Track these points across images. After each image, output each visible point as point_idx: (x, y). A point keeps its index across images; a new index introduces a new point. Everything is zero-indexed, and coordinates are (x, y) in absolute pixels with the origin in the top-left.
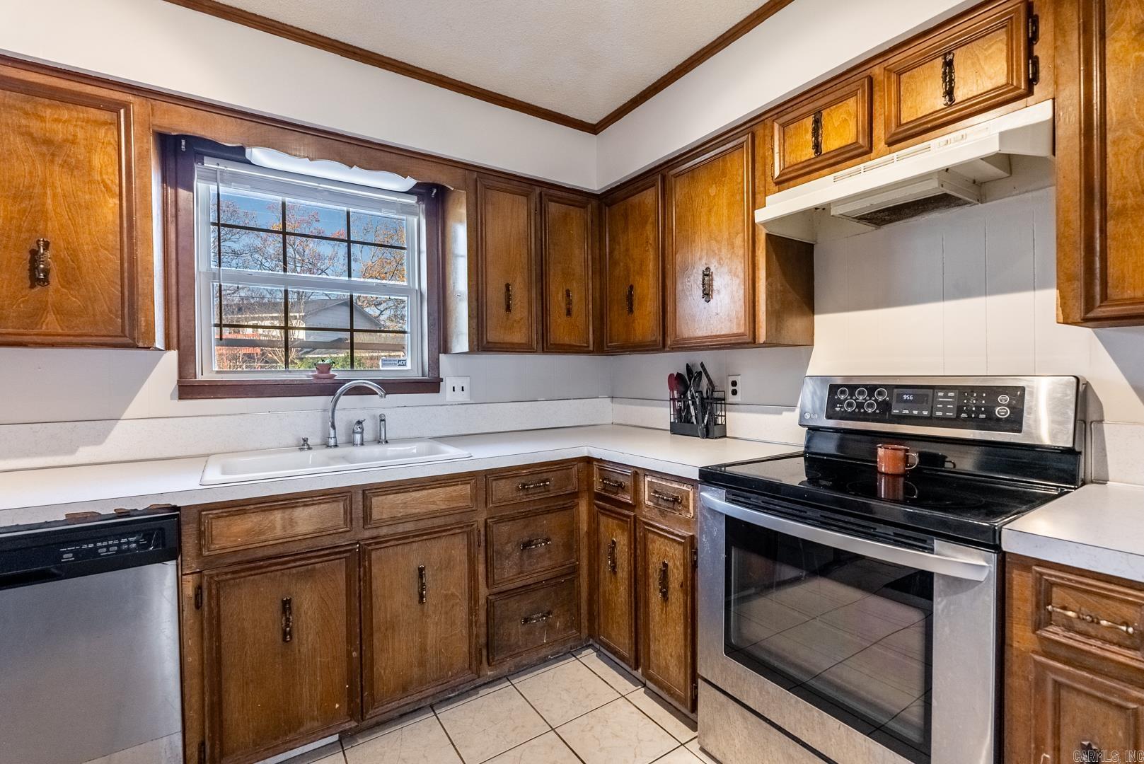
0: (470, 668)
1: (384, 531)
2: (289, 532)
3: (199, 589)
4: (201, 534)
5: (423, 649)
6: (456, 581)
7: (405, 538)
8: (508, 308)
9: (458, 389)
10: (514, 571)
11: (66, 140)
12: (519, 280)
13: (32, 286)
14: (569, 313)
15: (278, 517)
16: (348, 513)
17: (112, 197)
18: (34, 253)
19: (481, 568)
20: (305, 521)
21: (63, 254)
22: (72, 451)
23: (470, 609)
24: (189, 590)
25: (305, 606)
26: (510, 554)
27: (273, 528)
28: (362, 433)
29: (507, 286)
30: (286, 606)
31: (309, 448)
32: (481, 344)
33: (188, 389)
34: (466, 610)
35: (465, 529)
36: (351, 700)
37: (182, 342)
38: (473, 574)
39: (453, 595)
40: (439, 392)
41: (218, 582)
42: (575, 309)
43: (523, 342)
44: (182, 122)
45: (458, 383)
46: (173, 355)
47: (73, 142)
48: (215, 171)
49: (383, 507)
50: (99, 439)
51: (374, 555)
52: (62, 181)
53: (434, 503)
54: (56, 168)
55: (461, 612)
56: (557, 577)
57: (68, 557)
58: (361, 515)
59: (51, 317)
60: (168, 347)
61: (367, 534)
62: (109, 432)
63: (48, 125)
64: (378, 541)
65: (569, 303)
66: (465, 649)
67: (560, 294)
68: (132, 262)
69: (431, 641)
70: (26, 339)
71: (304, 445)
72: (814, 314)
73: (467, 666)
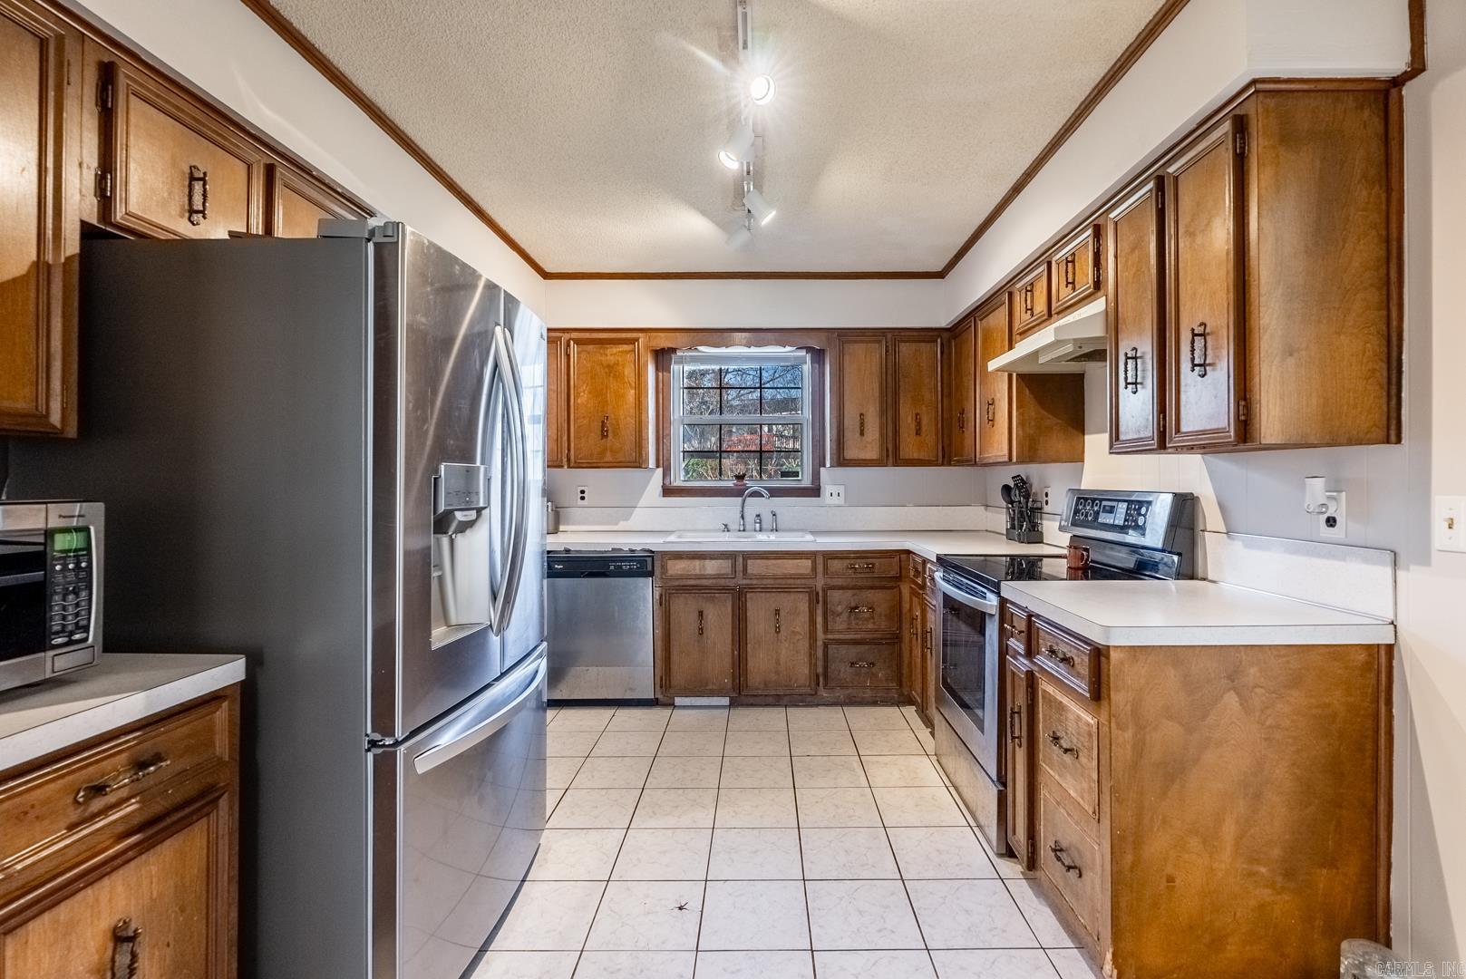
0: (809, 686)
1: (755, 582)
2: (702, 573)
3: (661, 596)
4: (662, 567)
5: (778, 662)
6: (800, 624)
7: (766, 589)
8: (862, 433)
9: (835, 495)
10: (844, 626)
11: (615, 364)
12: (872, 409)
13: (602, 439)
14: (918, 433)
15: (697, 563)
16: (734, 566)
17: (632, 388)
18: (603, 422)
19: (819, 619)
20: (711, 567)
21: (614, 422)
22: (617, 524)
23: (810, 645)
24: (657, 597)
25: (710, 617)
26: (841, 613)
27: (695, 569)
28: (760, 523)
29: (861, 414)
30: (701, 614)
31: (728, 531)
32: (841, 461)
33: (668, 491)
34: (807, 645)
35: (808, 590)
36: (734, 680)
37: (664, 463)
38: (812, 622)
39: (798, 632)
40: (819, 496)
41: (669, 594)
42: (924, 428)
43: (874, 458)
44: (663, 342)
45: (835, 490)
46: (660, 470)
47: (618, 364)
48: (682, 356)
49: (755, 567)
50: (627, 518)
51: (748, 595)
52: (613, 384)
53: (786, 569)
54: (611, 379)
55: (804, 645)
56: (882, 639)
57: (612, 568)
58: (741, 569)
59: (608, 454)
60: (658, 466)
61: (745, 582)
62: (632, 514)
63: (608, 358)
64: (752, 588)
65: (919, 424)
66: (807, 671)
67: (910, 418)
68: (640, 422)
69: (783, 660)
70: (599, 465)
71: (726, 528)
72: (1084, 434)
73: (808, 683)
